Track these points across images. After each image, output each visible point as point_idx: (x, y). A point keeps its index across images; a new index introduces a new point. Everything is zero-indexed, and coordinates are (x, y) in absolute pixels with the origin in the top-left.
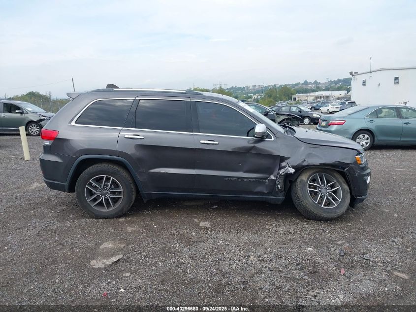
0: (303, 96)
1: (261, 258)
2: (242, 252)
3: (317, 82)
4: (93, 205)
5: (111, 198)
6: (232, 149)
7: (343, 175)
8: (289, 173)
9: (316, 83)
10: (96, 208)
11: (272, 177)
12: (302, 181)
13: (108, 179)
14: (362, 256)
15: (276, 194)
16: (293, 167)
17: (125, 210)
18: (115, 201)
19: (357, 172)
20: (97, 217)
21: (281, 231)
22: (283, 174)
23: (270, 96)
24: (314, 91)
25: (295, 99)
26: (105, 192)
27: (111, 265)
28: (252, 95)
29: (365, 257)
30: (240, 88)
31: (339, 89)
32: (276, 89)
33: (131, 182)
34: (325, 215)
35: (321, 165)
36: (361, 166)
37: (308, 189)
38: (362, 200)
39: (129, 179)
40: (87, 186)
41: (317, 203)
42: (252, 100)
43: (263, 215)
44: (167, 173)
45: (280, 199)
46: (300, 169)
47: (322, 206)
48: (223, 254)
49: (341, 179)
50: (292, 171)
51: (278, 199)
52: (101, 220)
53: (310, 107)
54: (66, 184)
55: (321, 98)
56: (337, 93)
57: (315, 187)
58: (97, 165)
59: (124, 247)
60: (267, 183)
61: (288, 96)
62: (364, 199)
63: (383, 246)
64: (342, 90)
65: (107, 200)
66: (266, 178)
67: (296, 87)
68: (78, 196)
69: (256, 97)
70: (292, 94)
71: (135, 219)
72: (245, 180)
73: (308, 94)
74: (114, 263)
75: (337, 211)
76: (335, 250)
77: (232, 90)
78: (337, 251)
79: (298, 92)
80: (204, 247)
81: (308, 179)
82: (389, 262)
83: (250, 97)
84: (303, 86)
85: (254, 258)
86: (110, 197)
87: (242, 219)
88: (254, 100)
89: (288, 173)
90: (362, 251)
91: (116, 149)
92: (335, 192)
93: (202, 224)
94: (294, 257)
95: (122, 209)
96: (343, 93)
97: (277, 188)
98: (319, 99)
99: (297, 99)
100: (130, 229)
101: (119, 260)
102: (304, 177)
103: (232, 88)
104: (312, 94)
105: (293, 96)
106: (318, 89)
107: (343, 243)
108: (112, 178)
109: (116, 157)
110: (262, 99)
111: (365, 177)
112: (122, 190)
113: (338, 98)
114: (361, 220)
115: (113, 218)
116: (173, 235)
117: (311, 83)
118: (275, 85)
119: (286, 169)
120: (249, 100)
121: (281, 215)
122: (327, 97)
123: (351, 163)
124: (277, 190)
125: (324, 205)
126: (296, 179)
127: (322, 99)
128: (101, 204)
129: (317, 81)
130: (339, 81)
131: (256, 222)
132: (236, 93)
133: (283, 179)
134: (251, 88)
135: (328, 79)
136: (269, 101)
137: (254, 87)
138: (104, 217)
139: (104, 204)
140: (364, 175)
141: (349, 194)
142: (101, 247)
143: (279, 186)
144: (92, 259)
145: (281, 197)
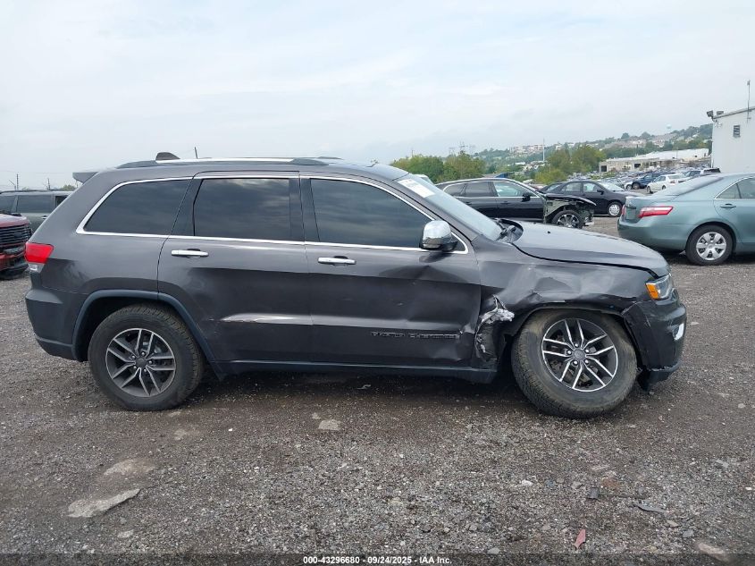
0: (620, 163)
1: (413, 503)
2: (379, 488)
3: (649, 136)
4: (121, 384)
5: (154, 372)
6: (383, 273)
7: (620, 321)
8: (502, 319)
9: (645, 136)
10: (128, 391)
11: (468, 329)
12: (531, 335)
13: (146, 335)
14: (636, 502)
15: (478, 363)
16: (510, 308)
17: (181, 395)
18: (163, 377)
19: (649, 317)
20: (130, 407)
21: (480, 439)
22: (490, 322)
23: (556, 165)
24: (642, 152)
25: (604, 168)
26: (143, 361)
27: (106, 513)
28: (523, 163)
29: (643, 505)
30: (499, 153)
31: (693, 146)
32: (567, 151)
33: (189, 341)
34: (579, 407)
35: (568, 302)
36: (658, 303)
37: (543, 352)
38: (665, 376)
39: (186, 335)
40: (108, 349)
41: (561, 380)
42: (522, 173)
43: (457, 404)
44: (255, 323)
45: (487, 373)
46: (526, 312)
47: (573, 388)
48: (339, 491)
49: (617, 332)
50: (508, 315)
51: (482, 373)
52: (137, 414)
53: (631, 183)
54: (72, 346)
55: (655, 164)
56: (688, 155)
57: (560, 349)
58: (124, 309)
59: (151, 472)
60: (458, 342)
61: (591, 163)
62: (668, 374)
63: (691, 477)
64: (698, 148)
65: (146, 375)
66: (456, 331)
67: (607, 146)
68: (94, 369)
69: (530, 167)
70: (599, 160)
71: (200, 412)
72: (412, 336)
73: (631, 159)
74: (112, 509)
75: (605, 397)
76: (579, 487)
77: (484, 157)
78: (584, 488)
79: (610, 155)
80: (306, 476)
81: (544, 331)
82: (694, 517)
83: (519, 168)
84: (620, 143)
85: (400, 503)
86: (150, 370)
87: (410, 414)
88: (527, 172)
89: (500, 321)
90: (640, 490)
91: (155, 279)
92: (603, 358)
93: (323, 425)
94: (484, 500)
95: (175, 395)
96: (700, 153)
97: (477, 352)
98: (651, 168)
99: (609, 169)
100: (180, 434)
101: (127, 501)
102: (536, 329)
103: (485, 152)
104: (638, 158)
105: (601, 164)
106: (651, 148)
107: (605, 470)
108: (153, 333)
109: (156, 293)
110: (541, 170)
111: (672, 328)
112: (173, 357)
113: (691, 164)
114: (661, 418)
115: (160, 411)
116: (256, 447)
117: (635, 138)
118: (566, 145)
119: (496, 312)
120: (516, 173)
121: (493, 405)
122: (668, 163)
123: (634, 299)
124: (478, 356)
125: (578, 385)
126: (519, 333)
127: (658, 166)
128: (136, 383)
129: (648, 133)
130: (692, 130)
131: (434, 422)
132: (493, 161)
133: (491, 332)
134: (521, 150)
135: (669, 128)
136: (554, 174)
137: (526, 148)
138: (144, 408)
139: (142, 383)
140: (667, 323)
141: (635, 361)
142: (109, 472)
143: (483, 347)
144: (75, 499)
145: (490, 369)
